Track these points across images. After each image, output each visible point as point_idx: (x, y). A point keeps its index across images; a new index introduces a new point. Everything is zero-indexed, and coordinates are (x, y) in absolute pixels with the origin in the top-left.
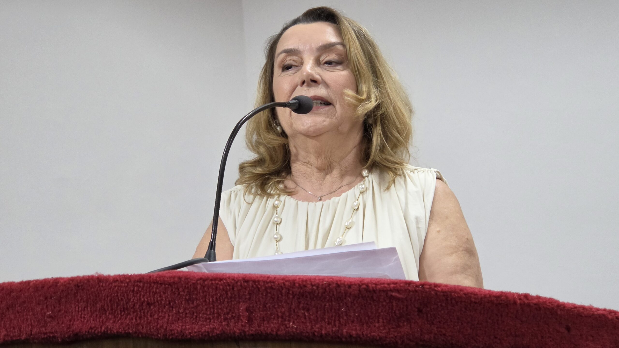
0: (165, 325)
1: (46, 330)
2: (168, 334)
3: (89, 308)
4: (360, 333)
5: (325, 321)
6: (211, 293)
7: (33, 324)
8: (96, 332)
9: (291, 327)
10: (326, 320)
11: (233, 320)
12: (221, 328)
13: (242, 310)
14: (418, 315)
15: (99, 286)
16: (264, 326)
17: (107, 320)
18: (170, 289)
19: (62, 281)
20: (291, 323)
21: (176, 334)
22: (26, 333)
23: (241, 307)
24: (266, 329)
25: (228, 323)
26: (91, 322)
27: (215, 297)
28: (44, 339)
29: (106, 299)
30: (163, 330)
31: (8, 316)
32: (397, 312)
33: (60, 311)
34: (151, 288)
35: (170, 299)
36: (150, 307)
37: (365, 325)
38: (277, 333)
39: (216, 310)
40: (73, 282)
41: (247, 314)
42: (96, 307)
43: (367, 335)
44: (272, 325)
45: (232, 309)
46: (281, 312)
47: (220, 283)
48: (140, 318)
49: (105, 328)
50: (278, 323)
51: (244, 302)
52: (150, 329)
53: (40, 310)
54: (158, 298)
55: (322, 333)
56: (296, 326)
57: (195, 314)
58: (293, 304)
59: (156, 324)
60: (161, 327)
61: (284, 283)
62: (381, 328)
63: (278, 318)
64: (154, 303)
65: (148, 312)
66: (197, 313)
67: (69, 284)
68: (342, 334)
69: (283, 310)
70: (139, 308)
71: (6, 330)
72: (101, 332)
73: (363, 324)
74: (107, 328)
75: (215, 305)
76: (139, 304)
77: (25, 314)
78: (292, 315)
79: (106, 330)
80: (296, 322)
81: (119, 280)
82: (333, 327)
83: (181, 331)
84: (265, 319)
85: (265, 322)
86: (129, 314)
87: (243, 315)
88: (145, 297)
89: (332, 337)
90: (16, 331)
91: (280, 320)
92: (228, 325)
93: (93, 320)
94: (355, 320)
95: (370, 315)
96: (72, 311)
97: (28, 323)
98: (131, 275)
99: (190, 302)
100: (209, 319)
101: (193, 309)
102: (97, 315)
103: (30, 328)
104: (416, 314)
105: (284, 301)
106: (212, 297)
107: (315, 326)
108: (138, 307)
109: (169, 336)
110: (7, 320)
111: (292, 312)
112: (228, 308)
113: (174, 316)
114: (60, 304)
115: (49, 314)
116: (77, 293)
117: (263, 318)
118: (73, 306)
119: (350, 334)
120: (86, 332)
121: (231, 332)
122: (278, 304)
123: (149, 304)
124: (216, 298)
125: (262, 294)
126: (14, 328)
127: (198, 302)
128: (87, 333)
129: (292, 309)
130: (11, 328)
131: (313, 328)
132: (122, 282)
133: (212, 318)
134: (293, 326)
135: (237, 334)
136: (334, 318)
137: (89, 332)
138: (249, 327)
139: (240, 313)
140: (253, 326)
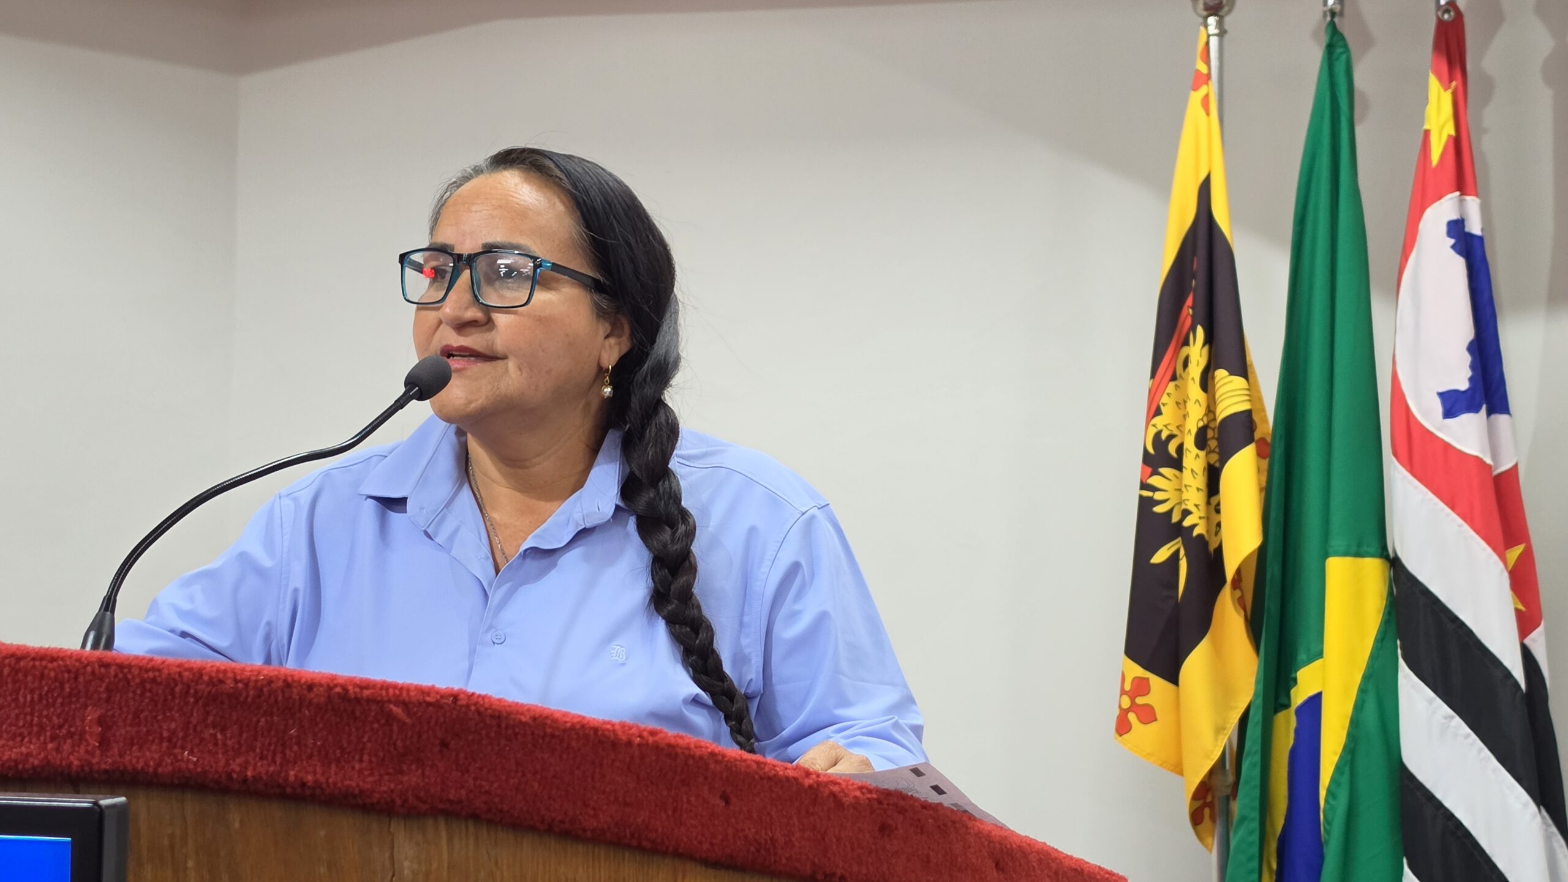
4: (323, 780)
5: (254, 751)
6: (30, 684)
9: (185, 759)
10: (258, 750)
11: (69, 741)
12: (42, 756)
13: (91, 721)
14: (441, 752)
16: (131, 754)
20: (186, 752)
23: (88, 716)
24: (134, 761)
25: (59, 744)
27: (37, 693)
32: (399, 743)
37: (333, 767)
38: (155, 769)
39: (36, 719)
41: (100, 729)
43: (335, 784)
44: (148, 754)
45: (70, 719)
46: (168, 730)
47: (50, 665)
50: (160, 752)
51: (95, 705)
55: (246, 776)
56: (195, 759)
58: (195, 714)
61: (180, 674)
62: (366, 773)
63: (162, 739)
68: (286, 780)
69: (173, 725)
73: (330, 763)
75: (37, 707)
78: (191, 737)
80: (196, 750)
82: (269, 765)
84: (135, 741)
85: (134, 748)
87: (91, 730)
89: (266, 785)
91: (165, 744)
92: (58, 750)
94: (316, 753)
95: (345, 745)
100: (21, 735)
104: (436, 749)
105: (176, 708)
106: (32, 692)
107: (234, 761)
111: (191, 731)
112: (63, 716)
117: (132, 738)
119: (302, 779)
121: (64, 763)
122: (164, 713)
124: (40, 695)
125: (134, 692)
129: (191, 726)
131: (230, 765)
133: (26, 733)
134: (190, 757)
135: (74, 768)
136: (272, 748)
138: (101, 756)
139: (85, 728)
140: (109, 754)
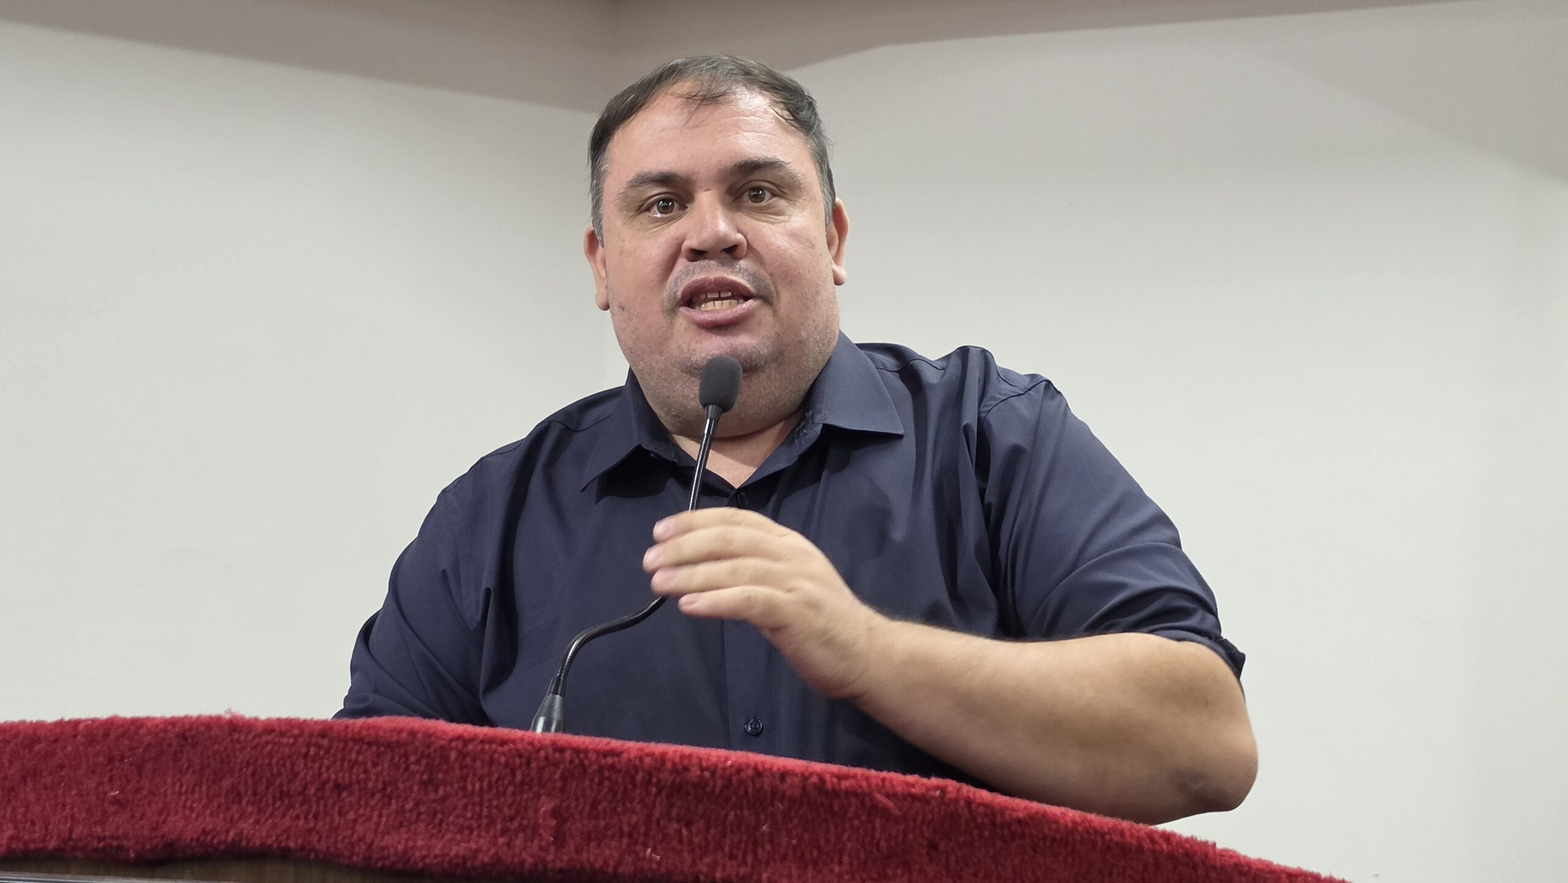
0: (369, 836)
1: (104, 830)
2: (374, 856)
3: (204, 788)
5: (723, 849)
6: (478, 770)
7: (77, 815)
8: (215, 841)
9: (648, 858)
10: (727, 849)
11: (521, 835)
12: (493, 851)
13: (545, 812)
14: (928, 854)
15: (232, 740)
17: (241, 817)
18: (389, 757)
19: (150, 724)
20: (649, 850)
21: (393, 858)
22: (59, 836)
23: (542, 807)
24: (592, 859)
25: (511, 839)
26: (205, 819)
27: (486, 780)
28: (96, 850)
29: (244, 769)
30: (363, 847)
31: (23, 796)
32: (883, 844)
33: (138, 790)
34: (346, 752)
35: (387, 779)
36: (339, 794)
37: (810, 868)
38: (615, 869)
39: (485, 809)
40: (174, 727)
41: (555, 822)
42: (220, 788)
44: (607, 852)
45: (522, 810)
46: (628, 823)
47: (500, 749)
48: (316, 816)
49: (236, 835)
50: (620, 849)
51: (548, 795)
52: (335, 842)
53: (94, 785)
54: (358, 776)
55: (714, 878)
56: (658, 858)
57: (439, 816)
58: (658, 805)
59: (349, 832)
60: (361, 839)
61: (641, 759)
62: (846, 877)
63: (621, 836)
64: (350, 785)
65: (334, 804)
66: (443, 813)
67: (165, 731)
69: (634, 819)
70: (315, 794)
71: (16, 827)
72: (225, 842)
73: (807, 865)
74: (241, 833)
75: (486, 797)
76: (316, 785)
77: (60, 792)
78: (653, 833)
79: (237, 839)
80: (659, 848)
81: (277, 728)
82: (739, 866)
83: (405, 851)
84: (593, 836)
85: (592, 844)
86: (291, 806)
87: (545, 823)
88: (332, 770)
90: (37, 828)
91: (625, 841)
92: (509, 845)
93: (211, 815)
94: (790, 852)
95: (823, 844)
96: (166, 791)
97: (64, 814)
98: (305, 721)
99: (430, 788)
100: (470, 828)
101: (434, 805)
102: (219, 806)
103: (68, 825)
104: (924, 851)
105: (637, 799)
106: (481, 779)
107: (701, 860)
108: (312, 791)
109: (377, 860)
110: (19, 803)
111: (654, 826)
112: (514, 807)
113: (393, 816)
114: (140, 775)
115: (115, 797)
116: (182, 752)
117: (589, 833)
118: (169, 781)
120: (192, 840)
121: (516, 860)
122: (624, 805)
123: (338, 787)
124: (490, 784)
125: (592, 780)
126: (33, 824)
127: (448, 789)
128: (194, 844)
129: (654, 819)
130: (26, 822)
131: (696, 865)
132: (282, 734)
133: (475, 825)
134: (653, 856)
135: (527, 866)
136: (743, 845)
137: (198, 838)
138: (556, 852)
139: (538, 821)
140: (564, 850)
